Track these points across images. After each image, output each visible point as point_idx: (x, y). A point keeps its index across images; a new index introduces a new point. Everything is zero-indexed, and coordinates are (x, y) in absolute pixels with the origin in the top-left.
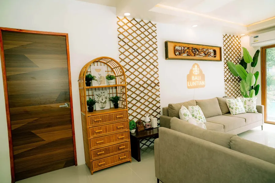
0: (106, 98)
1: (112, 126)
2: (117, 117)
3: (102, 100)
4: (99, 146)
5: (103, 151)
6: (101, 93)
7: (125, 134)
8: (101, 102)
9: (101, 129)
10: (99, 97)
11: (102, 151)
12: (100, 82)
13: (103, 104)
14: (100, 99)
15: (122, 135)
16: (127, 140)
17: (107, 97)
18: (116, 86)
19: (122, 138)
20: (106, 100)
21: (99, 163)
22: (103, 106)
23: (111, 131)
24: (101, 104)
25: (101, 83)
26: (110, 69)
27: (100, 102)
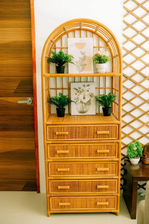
0: (91, 96)
1: (87, 148)
2: (98, 132)
3: (84, 98)
4: (62, 176)
5: (68, 185)
6: (84, 86)
7: (111, 165)
8: (81, 102)
9: (67, 149)
10: (78, 92)
11: (66, 185)
12: (82, 66)
13: (84, 105)
14: (81, 97)
15: (106, 166)
16: (114, 177)
17: (92, 94)
18: (112, 74)
19: (105, 172)
20: (92, 99)
21: (61, 202)
22: (85, 110)
23: (86, 156)
24: (81, 104)
25: (84, 68)
26: (102, 44)
27: (79, 101)
